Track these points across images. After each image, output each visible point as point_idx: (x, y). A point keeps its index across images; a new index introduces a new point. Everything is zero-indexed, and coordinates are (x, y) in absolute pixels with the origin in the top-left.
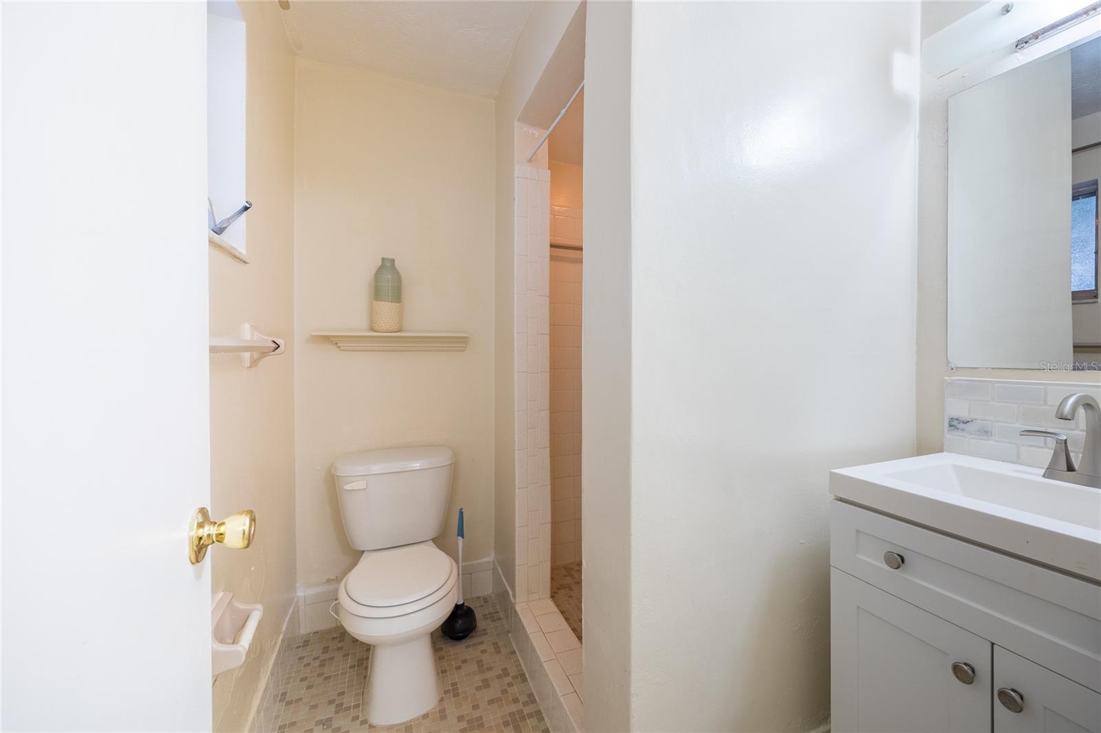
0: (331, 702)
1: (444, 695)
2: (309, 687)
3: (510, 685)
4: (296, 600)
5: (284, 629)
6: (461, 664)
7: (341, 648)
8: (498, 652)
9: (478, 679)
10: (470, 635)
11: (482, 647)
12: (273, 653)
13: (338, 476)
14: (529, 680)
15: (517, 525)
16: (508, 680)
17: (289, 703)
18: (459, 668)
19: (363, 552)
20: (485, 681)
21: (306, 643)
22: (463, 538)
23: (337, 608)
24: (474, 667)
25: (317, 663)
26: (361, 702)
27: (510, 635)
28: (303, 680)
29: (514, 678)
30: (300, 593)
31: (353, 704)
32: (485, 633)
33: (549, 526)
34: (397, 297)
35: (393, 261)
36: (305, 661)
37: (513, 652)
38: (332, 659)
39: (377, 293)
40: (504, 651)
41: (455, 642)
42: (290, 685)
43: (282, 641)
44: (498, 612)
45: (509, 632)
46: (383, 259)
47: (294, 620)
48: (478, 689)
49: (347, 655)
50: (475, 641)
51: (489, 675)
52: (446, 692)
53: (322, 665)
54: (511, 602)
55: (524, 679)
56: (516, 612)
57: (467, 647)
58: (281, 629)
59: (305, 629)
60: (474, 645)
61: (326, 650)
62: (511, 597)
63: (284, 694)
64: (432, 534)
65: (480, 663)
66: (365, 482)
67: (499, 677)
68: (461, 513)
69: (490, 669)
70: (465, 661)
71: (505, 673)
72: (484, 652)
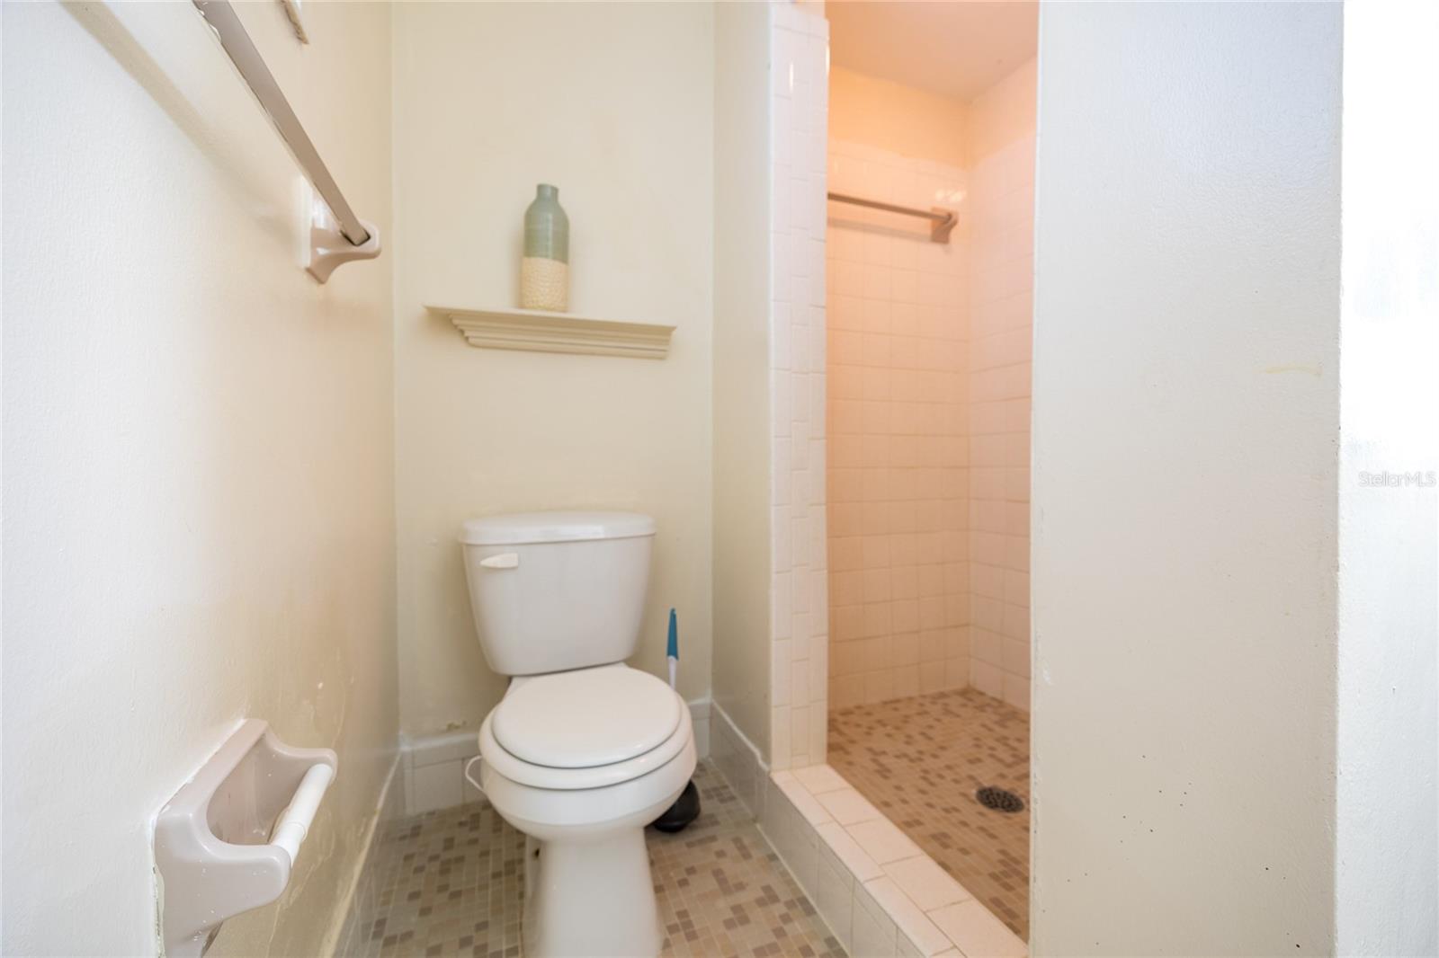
0: (465, 942)
1: (669, 936)
2: (425, 912)
3: (786, 919)
4: (398, 758)
5: (380, 805)
6: (685, 876)
7: (474, 841)
8: (747, 856)
9: (723, 905)
10: (691, 824)
11: (716, 846)
12: (360, 850)
13: (468, 545)
14: (817, 910)
15: (774, 634)
16: (779, 909)
17: (390, 941)
18: (683, 883)
19: (510, 679)
20: (736, 909)
21: (416, 831)
22: (677, 657)
23: (477, 771)
24: (712, 884)
25: (435, 867)
26: (519, 943)
27: (758, 826)
28: (414, 896)
29: (790, 904)
30: (405, 748)
31: (504, 948)
32: (714, 822)
33: (824, 640)
34: (562, 252)
35: (555, 190)
36: (416, 862)
37: (773, 857)
38: (460, 860)
39: (530, 244)
40: (756, 854)
41: (666, 836)
42: (391, 907)
43: (378, 826)
44: (726, 787)
45: (755, 821)
46: (540, 188)
47: (396, 794)
48: (729, 924)
49: (485, 854)
50: (699, 834)
51: (743, 898)
52: (672, 929)
53: (444, 871)
54: (759, 769)
55: (810, 911)
56: (775, 787)
57: (690, 845)
58: (376, 806)
59: (414, 808)
60: (701, 842)
61: (449, 843)
62: (761, 762)
63: (381, 923)
64: (624, 653)
65: (718, 874)
66: (515, 556)
67: (761, 902)
68: (673, 617)
69: (740, 887)
70: (691, 871)
71: (769, 897)
72: (721, 854)
